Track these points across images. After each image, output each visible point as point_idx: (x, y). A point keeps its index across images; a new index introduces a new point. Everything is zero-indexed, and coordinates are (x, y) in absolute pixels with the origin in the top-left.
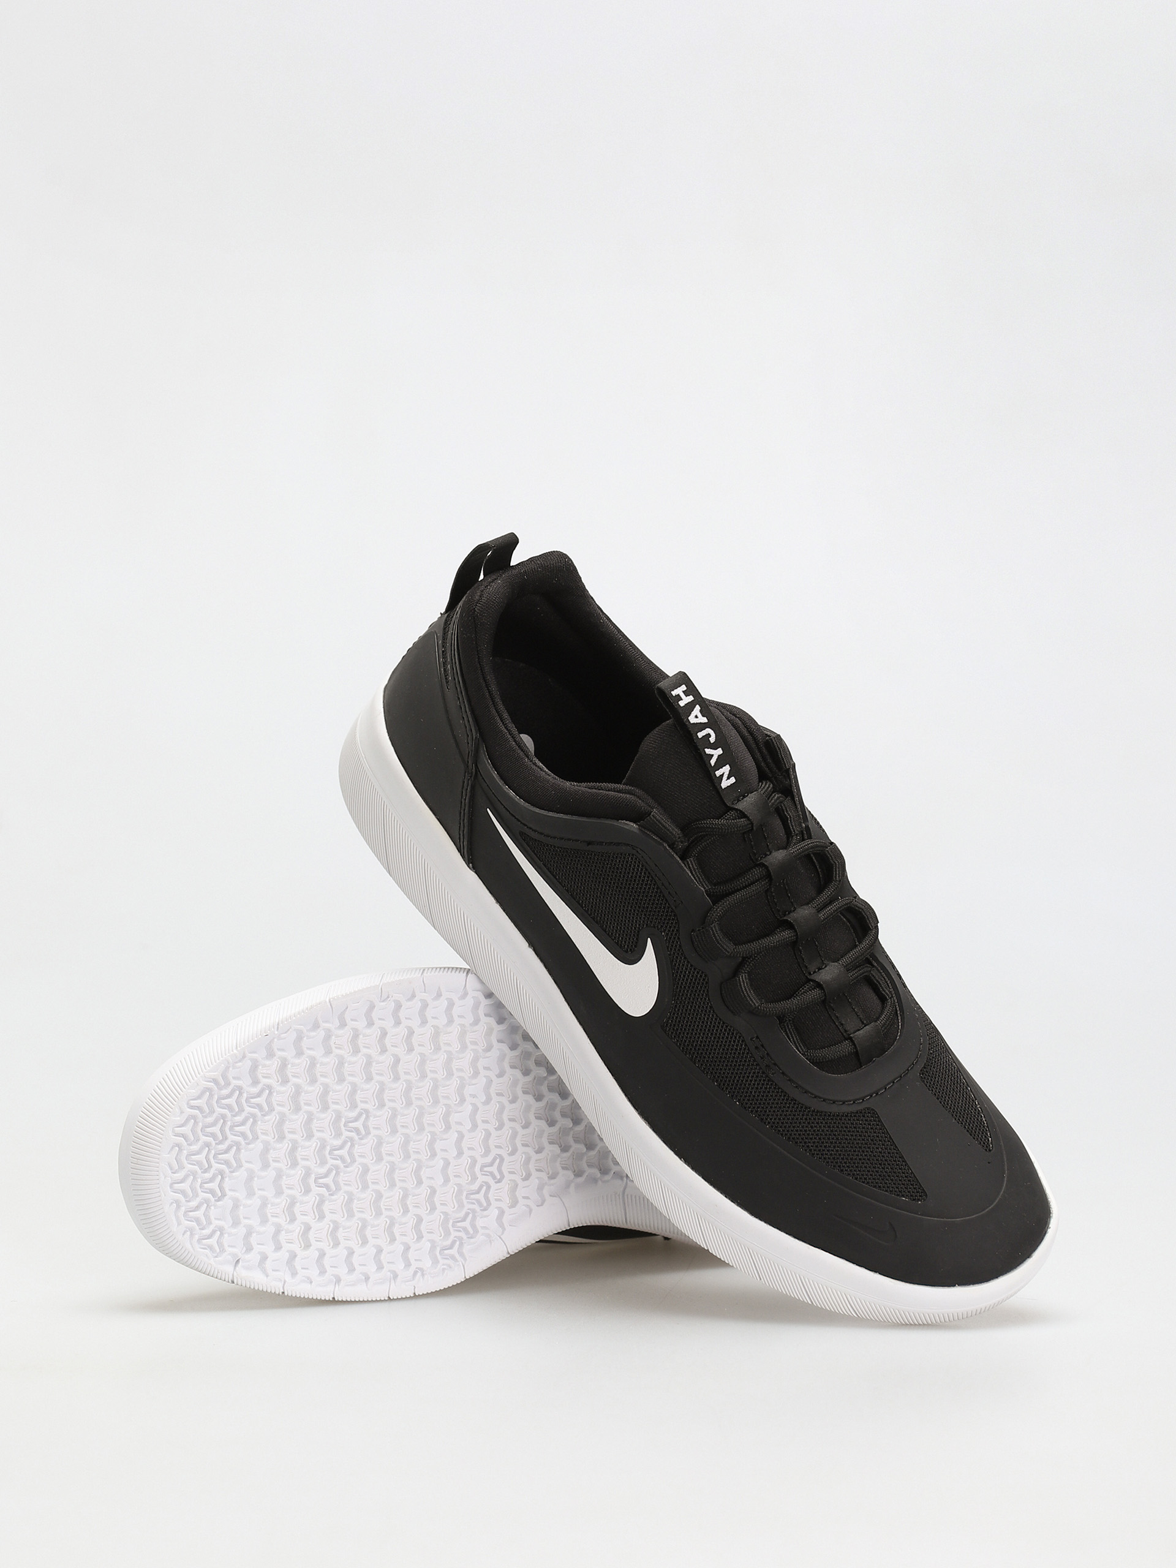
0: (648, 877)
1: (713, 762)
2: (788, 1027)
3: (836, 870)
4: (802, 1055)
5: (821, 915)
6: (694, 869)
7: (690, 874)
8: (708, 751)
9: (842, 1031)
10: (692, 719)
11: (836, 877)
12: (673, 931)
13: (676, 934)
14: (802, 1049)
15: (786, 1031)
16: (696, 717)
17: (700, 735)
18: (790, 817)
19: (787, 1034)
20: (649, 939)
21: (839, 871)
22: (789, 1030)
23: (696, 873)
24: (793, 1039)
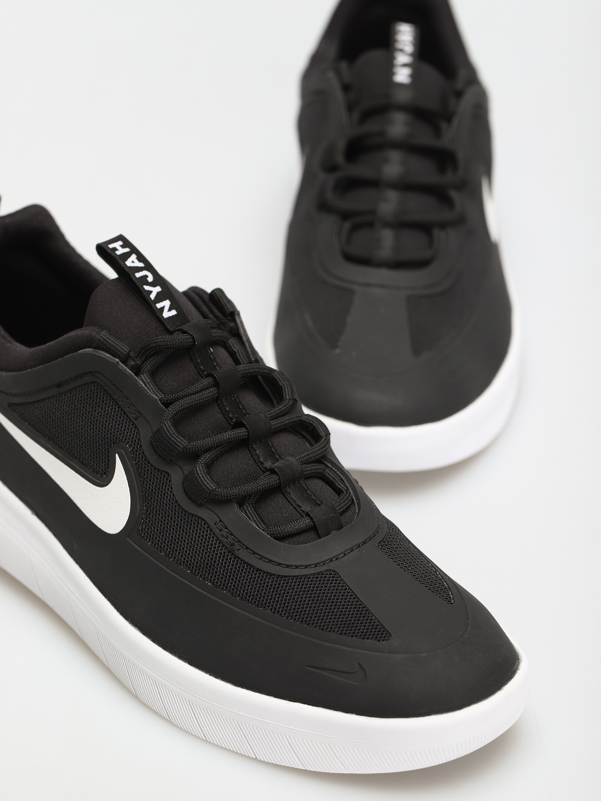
0: (110, 400)
1: (153, 296)
2: (248, 509)
3: (285, 391)
4: (263, 530)
5: (273, 423)
6: (148, 383)
7: (144, 386)
8: (147, 288)
9: (300, 512)
10: (129, 263)
11: (286, 396)
12: (135, 441)
13: (138, 443)
14: (262, 526)
15: (246, 513)
16: (133, 262)
17: (138, 275)
18: (238, 351)
19: (247, 514)
20: (117, 455)
21: (288, 391)
22: (249, 512)
23: (149, 385)
24: (252, 517)
